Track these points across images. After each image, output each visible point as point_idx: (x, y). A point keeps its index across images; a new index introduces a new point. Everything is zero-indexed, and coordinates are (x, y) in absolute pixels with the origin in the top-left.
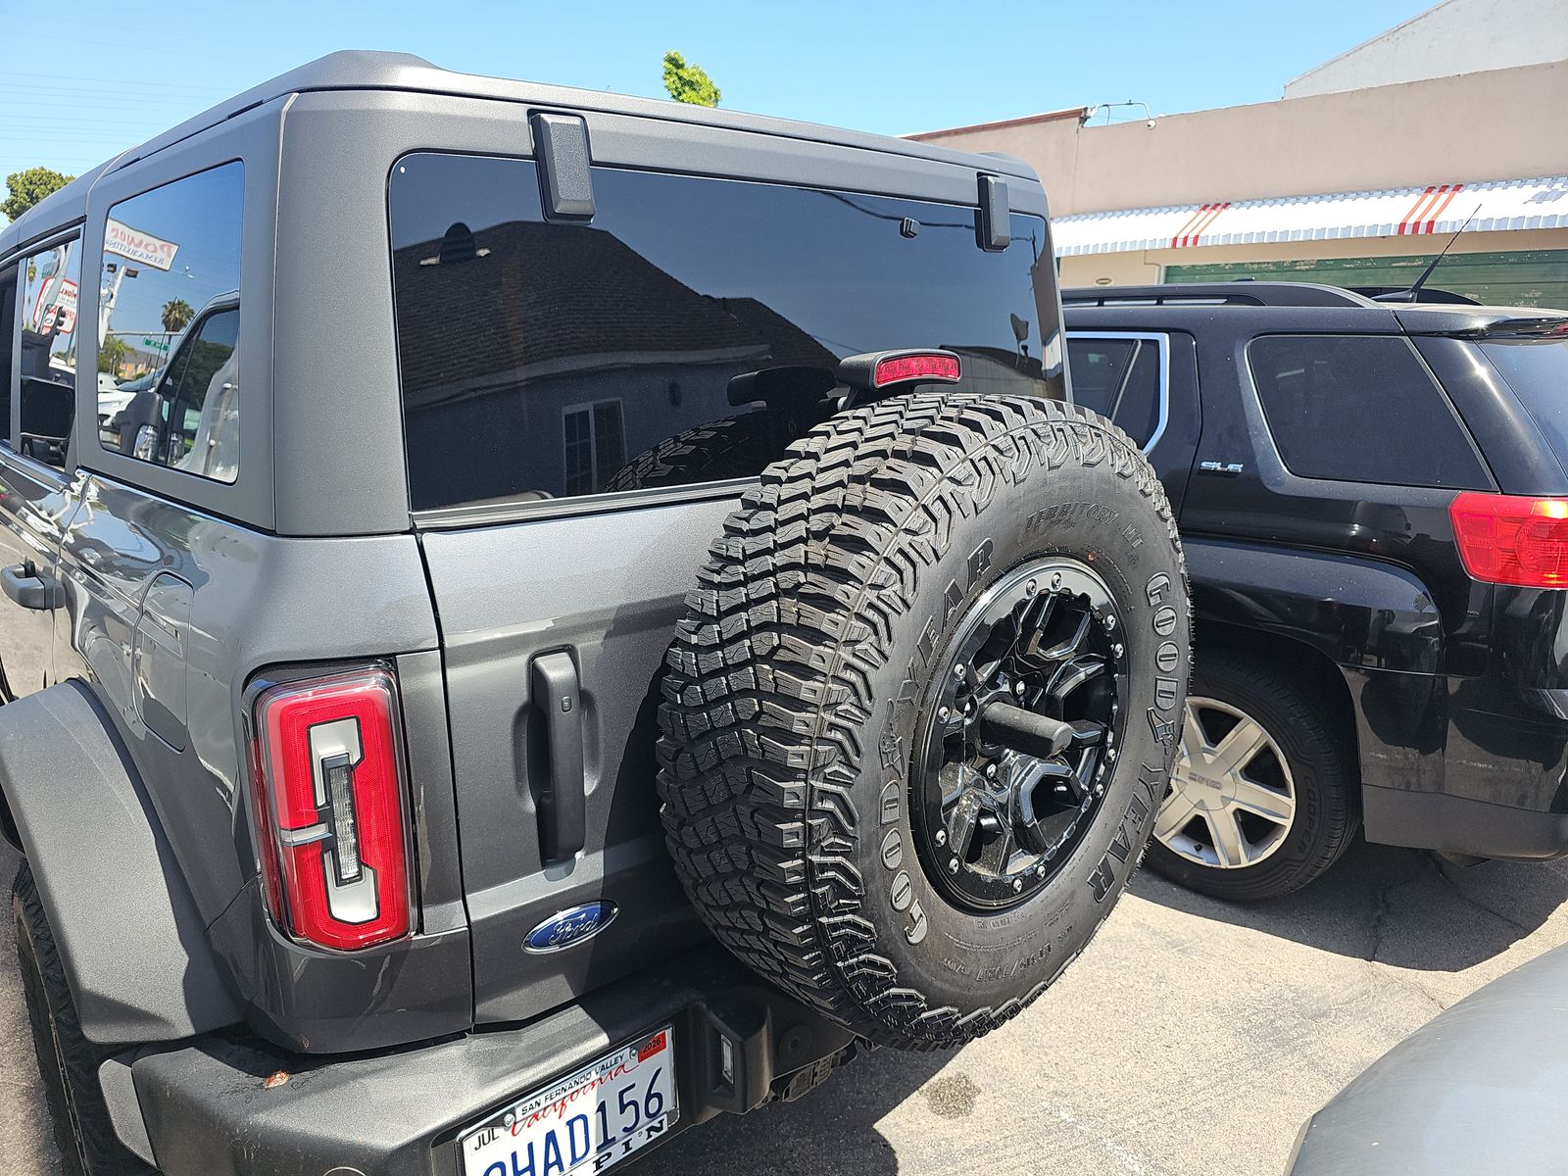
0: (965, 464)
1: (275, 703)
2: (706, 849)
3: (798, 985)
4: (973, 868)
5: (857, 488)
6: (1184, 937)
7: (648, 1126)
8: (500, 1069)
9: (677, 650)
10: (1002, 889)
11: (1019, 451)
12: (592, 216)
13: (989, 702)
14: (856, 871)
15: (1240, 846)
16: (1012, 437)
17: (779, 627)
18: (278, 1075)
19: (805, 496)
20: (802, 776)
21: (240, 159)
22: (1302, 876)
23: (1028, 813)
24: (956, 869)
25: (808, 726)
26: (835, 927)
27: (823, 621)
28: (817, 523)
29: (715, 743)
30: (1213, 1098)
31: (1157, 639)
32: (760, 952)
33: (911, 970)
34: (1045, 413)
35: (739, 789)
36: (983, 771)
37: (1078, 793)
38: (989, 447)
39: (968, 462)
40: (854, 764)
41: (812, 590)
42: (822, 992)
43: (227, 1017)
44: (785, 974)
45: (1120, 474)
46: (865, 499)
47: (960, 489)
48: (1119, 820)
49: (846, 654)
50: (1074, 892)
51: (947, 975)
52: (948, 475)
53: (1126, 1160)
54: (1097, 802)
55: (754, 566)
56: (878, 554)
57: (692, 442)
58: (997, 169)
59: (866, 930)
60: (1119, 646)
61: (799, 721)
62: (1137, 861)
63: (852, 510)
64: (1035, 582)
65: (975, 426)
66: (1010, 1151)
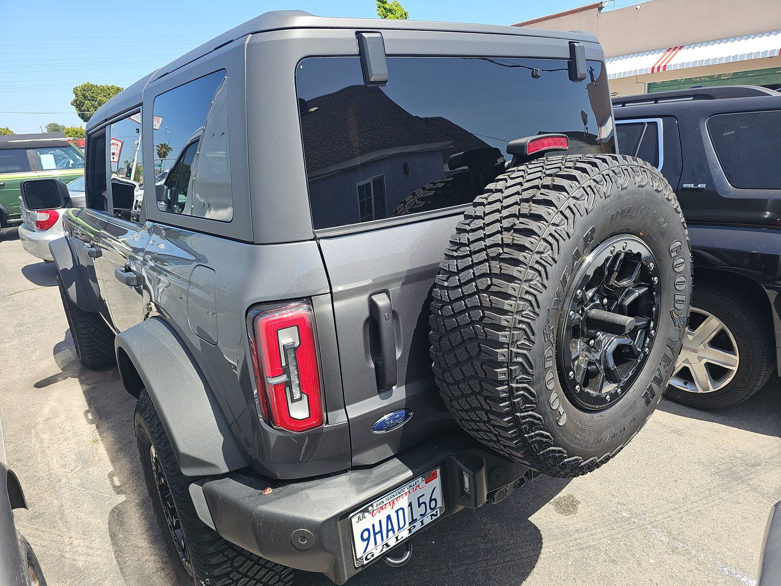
0: (580, 190)
1: (262, 321)
2: (457, 383)
3: (505, 446)
4: (587, 390)
5: (525, 205)
6: (680, 428)
7: (431, 514)
8: (365, 486)
9: (437, 290)
10: (600, 400)
11: (606, 182)
12: (387, 81)
13: (591, 309)
14: (533, 391)
15: (709, 381)
16: (602, 174)
17: (490, 275)
18: (268, 489)
19: (498, 211)
20: (507, 346)
21: (224, 69)
22: (743, 395)
23: (611, 363)
24: (579, 390)
25: (508, 322)
26: (524, 417)
27: (514, 271)
28: (506, 223)
29: (460, 333)
30: (701, 505)
31: (675, 274)
32: (485, 431)
33: (560, 438)
34: (618, 162)
35: (474, 353)
36: (588, 342)
37: (636, 353)
38: (591, 180)
39: (581, 188)
40: (532, 339)
41: (507, 256)
42: (517, 449)
43: (242, 464)
44: (498, 441)
45: (656, 190)
46: (531, 210)
47: (578, 202)
48: (656, 366)
49: (526, 287)
50: (635, 402)
51: (577, 441)
52: (572, 196)
53: (658, 535)
54: (646, 357)
55: (475, 247)
56: (539, 236)
57: (433, 189)
58: (578, 39)
59: (539, 419)
60: (656, 278)
61: (504, 320)
62: (666, 386)
63: (524, 216)
64: (615, 247)
65: (584, 170)
66: (598, 531)
